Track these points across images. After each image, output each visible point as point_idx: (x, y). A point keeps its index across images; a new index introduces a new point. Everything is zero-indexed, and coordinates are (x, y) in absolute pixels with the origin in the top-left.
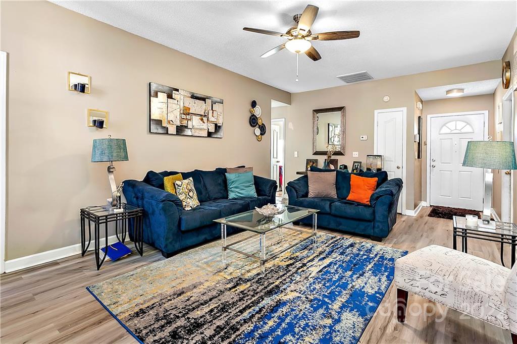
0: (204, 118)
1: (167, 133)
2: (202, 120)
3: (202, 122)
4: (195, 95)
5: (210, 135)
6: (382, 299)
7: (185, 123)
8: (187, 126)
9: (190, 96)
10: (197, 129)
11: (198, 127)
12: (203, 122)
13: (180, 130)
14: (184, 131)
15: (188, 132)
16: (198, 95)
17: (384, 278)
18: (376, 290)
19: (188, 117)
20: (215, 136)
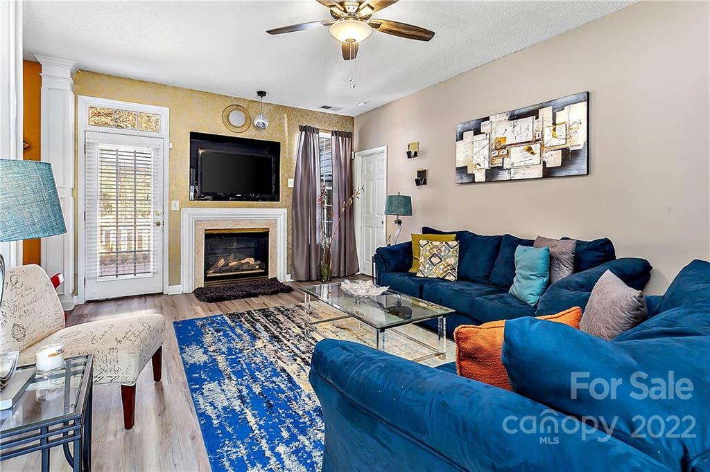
0: (533, 146)
1: (473, 182)
2: (529, 149)
3: (529, 154)
4: (516, 113)
5: (548, 173)
6: (190, 386)
7: (498, 163)
8: (502, 167)
9: (507, 118)
10: (518, 167)
11: (522, 164)
12: (533, 153)
13: (492, 174)
14: (498, 174)
15: (504, 176)
16: (521, 111)
17: (210, 411)
18: (204, 391)
19: (504, 152)
20: (563, 174)
